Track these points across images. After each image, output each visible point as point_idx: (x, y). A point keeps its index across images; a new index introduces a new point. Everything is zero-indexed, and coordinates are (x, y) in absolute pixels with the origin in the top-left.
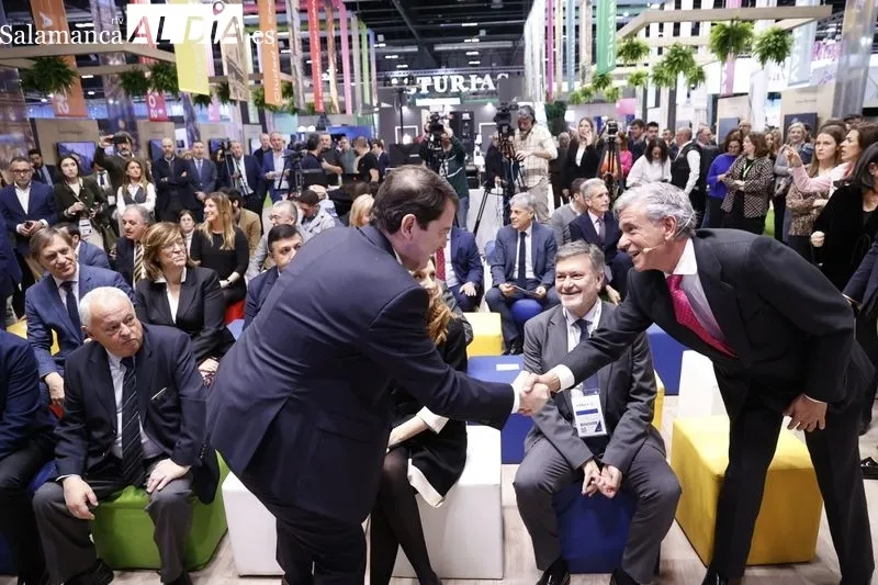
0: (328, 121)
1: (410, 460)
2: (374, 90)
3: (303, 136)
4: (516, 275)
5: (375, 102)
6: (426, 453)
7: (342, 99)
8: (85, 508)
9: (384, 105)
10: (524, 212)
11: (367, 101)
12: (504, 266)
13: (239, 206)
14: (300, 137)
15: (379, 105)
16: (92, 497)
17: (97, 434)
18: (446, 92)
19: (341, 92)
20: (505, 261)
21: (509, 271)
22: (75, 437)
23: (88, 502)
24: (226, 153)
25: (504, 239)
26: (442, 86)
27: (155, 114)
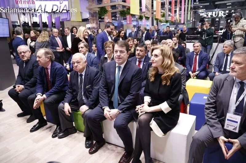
0: (178, 27)
1: (153, 118)
4: (223, 70)
5: (191, 19)
6: (160, 118)
8: (68, 112)
10: (229, 47)
11: (189, 19)
12: (219, 66)
13: (139, 43)
15: (192, 20)
16: (70, 110)
17: (74, 93)
18: (217, 17)
19: (180, 17)
20: (219, 65)
21: (220, 68)
22: (70, 93)
23: (69, 111)
24: (139, 29)
25: (219, 56)
26: (215, 15)
27: (128, 22)
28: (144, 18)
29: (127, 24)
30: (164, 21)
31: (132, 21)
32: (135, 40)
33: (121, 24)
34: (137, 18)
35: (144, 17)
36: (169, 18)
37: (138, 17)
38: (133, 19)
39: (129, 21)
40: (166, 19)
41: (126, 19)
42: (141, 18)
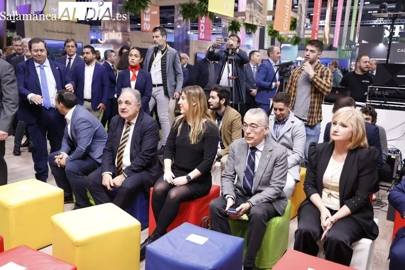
2: (358, 31)
3: (299, 62)
5: (357, 40)
7: (332, 36)
9: (363, 42)
11: (351, 39)
13: (225, 104)
14: (297, 63)
15: (360, 42)
19: (332, 31)
27: (202, 36)
28: (243, 29)
29: (199, 39)
30: (289, 41)
31: (213, 34)
32: (214, 94)
33: (185, 38)
34: (224, 28)
35: (242, 25)
36: (306, 32)
37: (227, 26)
38: (214, 29)
39: (204, 32)
40: (299, 33)
41: (196, 28)
42: (235, 27)
